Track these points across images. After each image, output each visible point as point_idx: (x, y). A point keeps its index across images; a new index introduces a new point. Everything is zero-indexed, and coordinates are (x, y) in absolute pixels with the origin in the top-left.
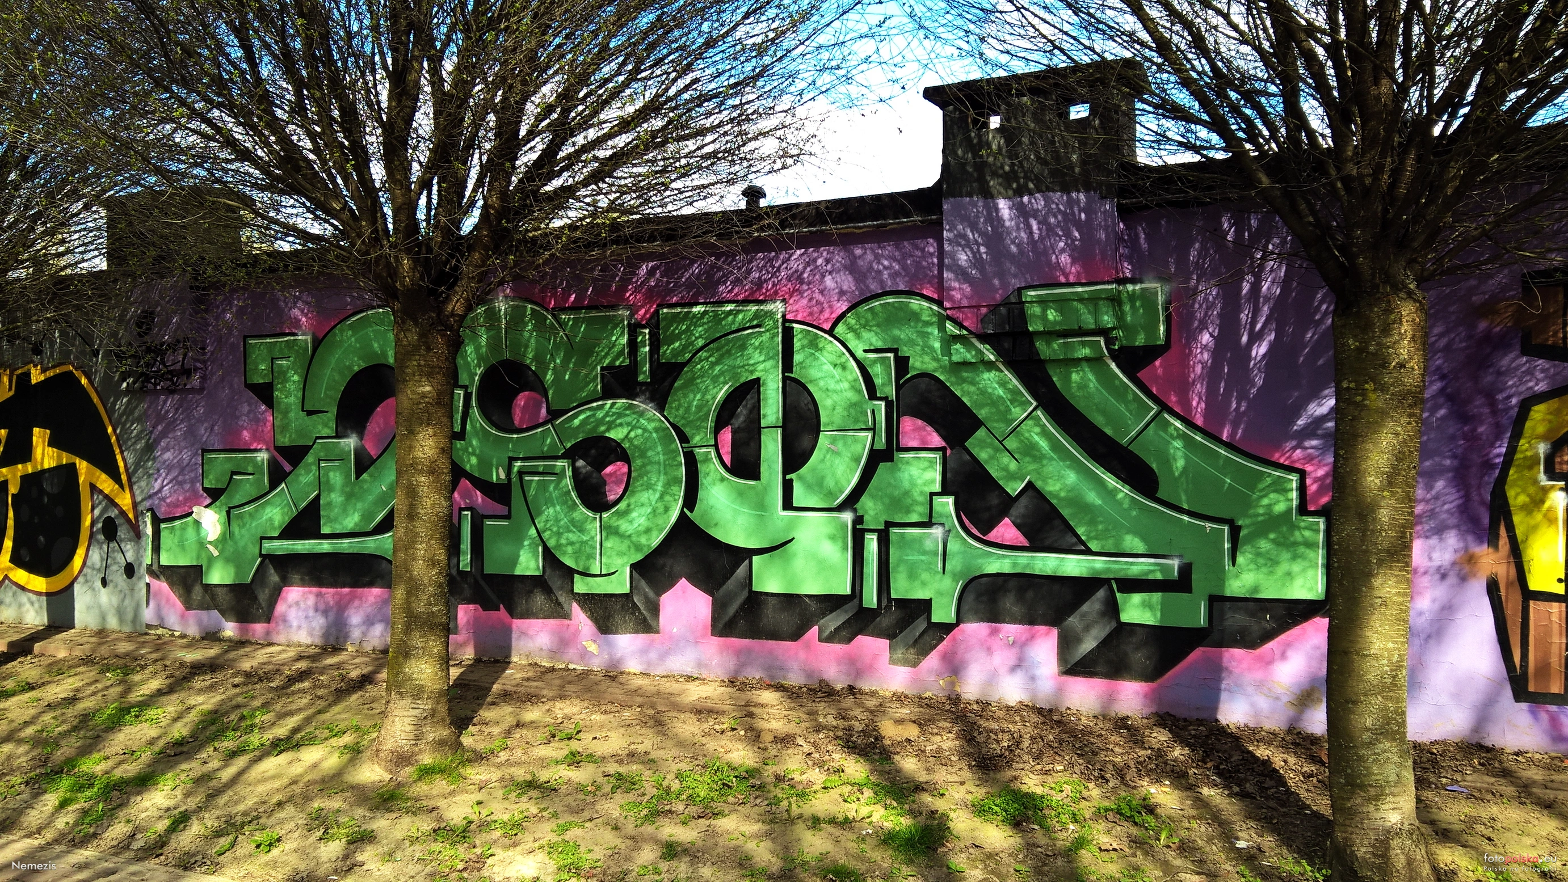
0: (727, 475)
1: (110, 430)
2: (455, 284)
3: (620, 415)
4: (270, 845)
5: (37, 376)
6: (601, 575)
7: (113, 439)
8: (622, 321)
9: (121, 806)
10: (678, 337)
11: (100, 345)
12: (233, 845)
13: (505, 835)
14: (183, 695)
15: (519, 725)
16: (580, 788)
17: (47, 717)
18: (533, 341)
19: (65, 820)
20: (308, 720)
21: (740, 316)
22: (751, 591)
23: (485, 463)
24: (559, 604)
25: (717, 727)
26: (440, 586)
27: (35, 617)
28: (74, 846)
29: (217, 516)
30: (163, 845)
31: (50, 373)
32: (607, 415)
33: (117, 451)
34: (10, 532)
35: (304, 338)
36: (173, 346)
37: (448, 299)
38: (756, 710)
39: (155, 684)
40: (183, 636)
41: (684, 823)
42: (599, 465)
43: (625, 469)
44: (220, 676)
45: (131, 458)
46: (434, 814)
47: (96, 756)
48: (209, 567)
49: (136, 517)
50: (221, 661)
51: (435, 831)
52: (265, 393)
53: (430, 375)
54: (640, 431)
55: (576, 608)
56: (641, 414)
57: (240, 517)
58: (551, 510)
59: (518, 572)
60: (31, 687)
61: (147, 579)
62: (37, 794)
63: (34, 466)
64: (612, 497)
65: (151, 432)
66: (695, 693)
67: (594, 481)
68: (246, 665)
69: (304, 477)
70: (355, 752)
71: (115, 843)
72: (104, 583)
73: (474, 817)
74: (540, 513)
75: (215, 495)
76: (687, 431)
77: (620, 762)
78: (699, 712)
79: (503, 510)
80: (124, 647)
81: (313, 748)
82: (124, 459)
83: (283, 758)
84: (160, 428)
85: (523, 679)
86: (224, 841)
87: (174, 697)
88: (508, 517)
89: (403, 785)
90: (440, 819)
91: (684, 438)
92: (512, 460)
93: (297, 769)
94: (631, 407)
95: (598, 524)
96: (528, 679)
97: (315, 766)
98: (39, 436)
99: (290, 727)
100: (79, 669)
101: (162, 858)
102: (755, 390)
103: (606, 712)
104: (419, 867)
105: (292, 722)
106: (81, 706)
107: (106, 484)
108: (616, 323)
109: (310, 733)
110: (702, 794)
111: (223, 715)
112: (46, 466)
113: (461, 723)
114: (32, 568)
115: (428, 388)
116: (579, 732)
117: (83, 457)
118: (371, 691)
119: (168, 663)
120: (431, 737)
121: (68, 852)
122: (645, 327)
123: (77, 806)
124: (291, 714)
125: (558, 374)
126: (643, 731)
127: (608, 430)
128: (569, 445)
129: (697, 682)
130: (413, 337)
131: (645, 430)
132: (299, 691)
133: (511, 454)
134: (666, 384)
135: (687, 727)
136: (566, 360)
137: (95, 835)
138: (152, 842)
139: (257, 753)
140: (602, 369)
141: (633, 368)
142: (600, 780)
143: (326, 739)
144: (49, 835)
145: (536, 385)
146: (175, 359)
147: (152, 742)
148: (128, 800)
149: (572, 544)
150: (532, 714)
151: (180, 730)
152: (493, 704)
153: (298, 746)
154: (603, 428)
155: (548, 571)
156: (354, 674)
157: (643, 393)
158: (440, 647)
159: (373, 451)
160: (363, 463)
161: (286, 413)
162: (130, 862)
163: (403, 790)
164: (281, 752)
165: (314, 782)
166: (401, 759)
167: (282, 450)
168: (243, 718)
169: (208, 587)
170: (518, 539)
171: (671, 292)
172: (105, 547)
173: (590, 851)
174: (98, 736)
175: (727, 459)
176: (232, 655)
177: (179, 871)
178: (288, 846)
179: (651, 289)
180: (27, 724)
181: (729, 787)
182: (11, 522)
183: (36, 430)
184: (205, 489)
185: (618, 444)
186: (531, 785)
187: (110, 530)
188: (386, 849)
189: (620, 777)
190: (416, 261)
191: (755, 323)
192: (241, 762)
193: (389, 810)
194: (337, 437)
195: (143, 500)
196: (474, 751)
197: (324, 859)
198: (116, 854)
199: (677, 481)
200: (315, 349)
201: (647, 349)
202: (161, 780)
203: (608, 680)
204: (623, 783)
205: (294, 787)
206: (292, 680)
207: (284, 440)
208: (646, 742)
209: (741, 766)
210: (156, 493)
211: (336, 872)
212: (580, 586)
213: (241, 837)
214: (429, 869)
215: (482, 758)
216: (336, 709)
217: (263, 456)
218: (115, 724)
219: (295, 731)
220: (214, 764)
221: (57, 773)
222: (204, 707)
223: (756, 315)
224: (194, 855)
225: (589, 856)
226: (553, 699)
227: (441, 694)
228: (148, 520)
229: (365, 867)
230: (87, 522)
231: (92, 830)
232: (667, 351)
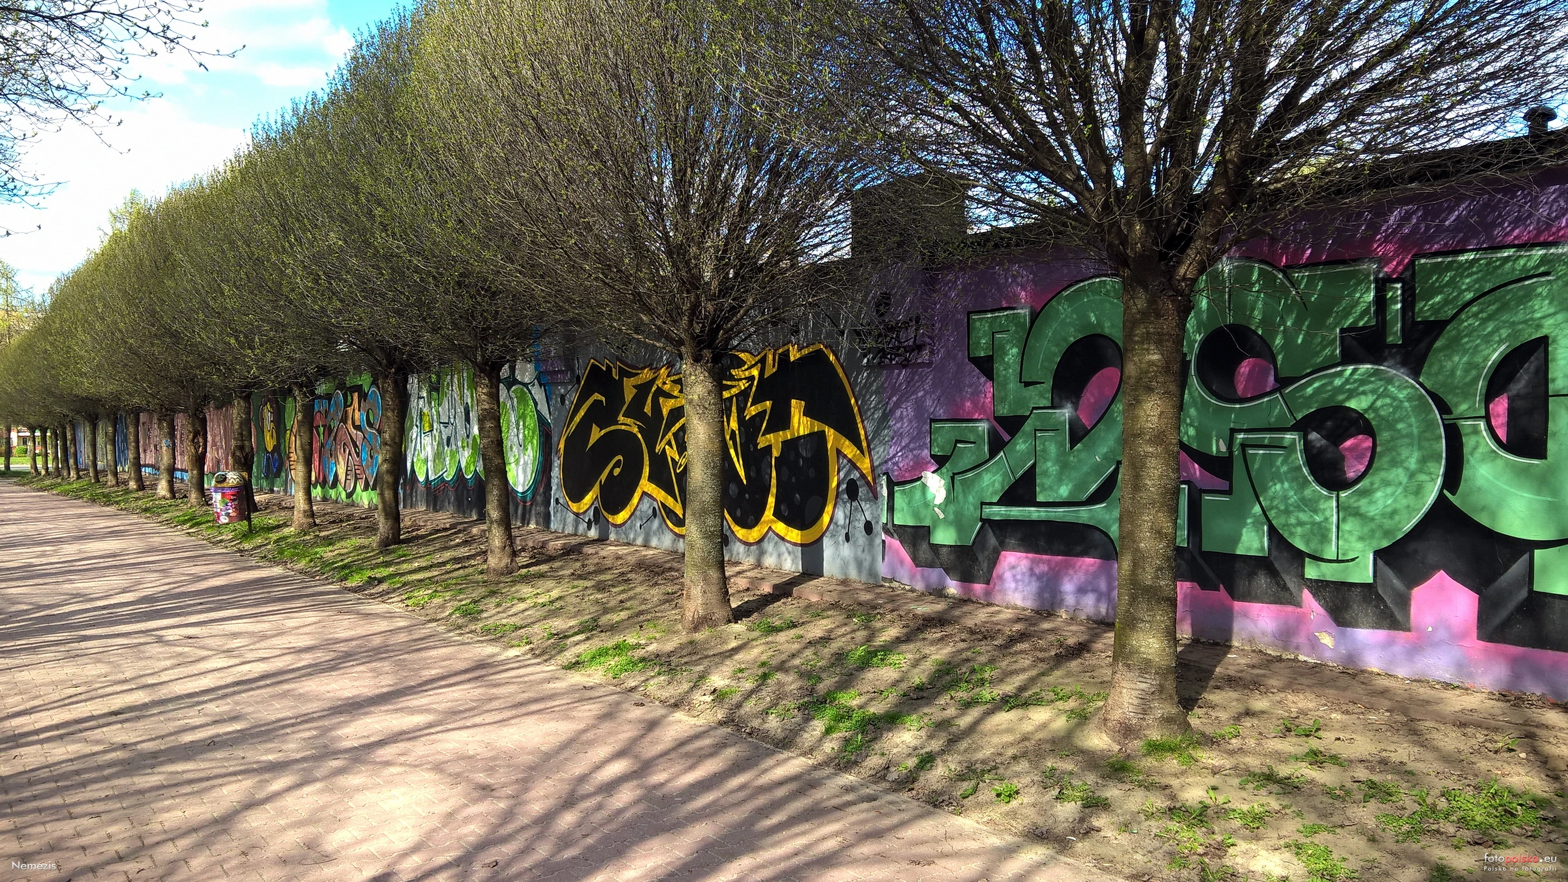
0: (1502, 453)
1: (853, 401)
2: (1187, 246)
3: (1363, 382)
4: (1010, 796)
5: (794, 355)
6: (1337, 561)
7: (856, 409)
8: (1369, 275)
9: (874, 739)
10: (1438, 291)
11: (845, 326)
12: (975, 790)
13: (1246, 826)
14: (919, 644)
15: (1248, 713)
16: (1328, 792)
17: (809, 653)
18: (1260, 304)
19: (831, 745)
20: (1033, 680)
21: (1522, 262)
22: (1531, 591)
23: (1203, 435)
24: (1285, 588)
25: (1488, 745)
26: (1168, 559)
27: (791, 564)
28: (840, 769)
29: (943, 482)
30: (914, 780)
31: (805, 352)
32: (1347, 381)
33: (859, 420)
34: (774, 490)
35: (1024, 312)
36: (906, 324)
37: (1179, 263)
38: (1538, 731)
39: (892, 632)
40: (912, 591)
41: (1456, 847)
42: (1336, 438)
43: (1369, 443)
44: (949, 630)
45: (870, 426)
46: (1168, 791)
47: (853, 692)
48: (935, 527)
49: (874, 479)
50: (948, 617)
51: (1170, 809)
52: (986, 366)
53: (1159, 343)
54: (1388, 401)
55: (1307, 595)
56: (1390, 381)
57: (964, 482)
58: (1278, 487)
59: (1239, 551)
60: (793, 625)
61: (883, 537)
62: (808, 719)
63: (792, 434)
64: (1351, 475)
65: (887, 403)
66: (1457, 702)
67: (1329, 456)
68: (970, 622)
69: (1021, 445)
70: (1082, 718)
71: (873, 772)
72: (847, 538)
73: (1208, 802)
74: (1266, 489)
75: (941, 461)
76: (1449, 399)
77: (1372, 770)
78: (1463, 725)
79: (1224, 485)
80: (865, 597)
81: (1040, 709)
82: (864, 428)
83: (1013, 715)
84: (895, 399)
85: (1248, 666)
86: (966, 786)
87: (911, 646)
88: (1228, 492)
89: (1133, 758)
90: (1173, 797)
91: (1444, 408)
92: (1233, 431)
93: (1027, 727)
94: (1376, 373)
95: (1334, 504)
96: (1253, 667)
97: (1044, 726)
98: (796, 407)
99: (1017, 684)
100: (830, 613)
101: (914, 792)
102: (1542, 349)
103: (1347, 712)
104: (1156, 843)
105: (1018, 680)
106: (835, 646)
107: (849, 450)
108: (1361, 279)
109: (1036, 694)
110: (1478, 818)
111: (955, 667)
112: (802, 433)
113: (1188, 703)
114: (789, 522)
115: (1156, 357)
116: (1318, 730)
117: (830, 426)
118: (1089, 659)
119: (903, 614)
120: (1159, 713)
121: (836, 774)
122: (1397, 281)
123: (840, 735)
124: (1016, 672)
125: (1289, 337)
126: (1395, 739)
127: (1348, 398)
128: (1299, 416)
129: (1458, 692)
130: (1141, 302)
131: (1394, 398)
132: (1021, 652)
133: (1232, 425)
134: (1423, 345)
135: (1450, 740)
136: (1298, 323)
137: (856, 763)
138: (903, 777)
139: (989, 706)
140: (1342, 331)
141: (1381, 326)
142: (1349, 784)
143: (1052, 701)
144: (819, 757)
145: (1263, 350)
146: (908, 337)
147: (895, 683)
148: (882, 735)
149: (1300, 524)
150: (1260, 703)
151: (919, 677)
152: (1218, 688)
153: (1026, 705)
154: (1341, 397)
155: (1274, 553)
156: (1071, 641)
157: (1392, 356)
158: (1168, 623)
159: (1087, 423)
160: (1077, 434)
161: (1004, 385)
162: (887, 791)
163: (1131, 763)
164: (1011, 708)
165: (1047, 741)
166: (1127, 731)
167: (1001, 420)
168: (973, 671)
169: (936, 548)
170: (1240, 516)
171: (1430, 239)
172: (848, 505)
173: (1344, 859)
174: (851, 674)
175: (1502, 433)
176: (957, 612)
177: (930, 808)
178: (1025, 799)
179: (1405, 238)
180: (793, 656)
181: (1513, 815)
182: (774, 481)
183: (793, 402)
184: (933, 456)
185: (1360, 416)
186: (1269, 778)
187: (852, 491)
188: (1121, 819)
189: (1372, 785)
190: (1148, 224)
191: (1542, 269)
192: (974, 713)
193: (1121, 781)
194: (1053, 407)
195: (880, 465)
196: (1203, 734)
197: (1061, 818)
198: (875, 783)
199: (1435, 457)
200: (1032, 323)
201: (1399, 306)
202: (908, 719)
203: (1347, 678)
204: (1375, 791)
205: (1027, 743)
206: (1012, 641)
207: (1004, 411)
208: (1402, 751)
209: (1525, 793)
210: (891, 459)
211: (1073, 832)
212: (1311, 572)
213: (981, 785)
214: (1166, 847)
215: (1213, 743)
216: (1058, 673)
217: (983, 426)
218: (865, 664)
219: (1022, 689)
220: (951, 712)
221: (822, 703)
222: (938, 657)
223: (1543, 260)
224: (941, 794)
225: (1343, 865)
226: (1281, 690)
227: (1169, 670)
228: (884, 483)
229: (1102, 834)
230: (834, 484)
231: (853, 758)
232: (1426, 309)
